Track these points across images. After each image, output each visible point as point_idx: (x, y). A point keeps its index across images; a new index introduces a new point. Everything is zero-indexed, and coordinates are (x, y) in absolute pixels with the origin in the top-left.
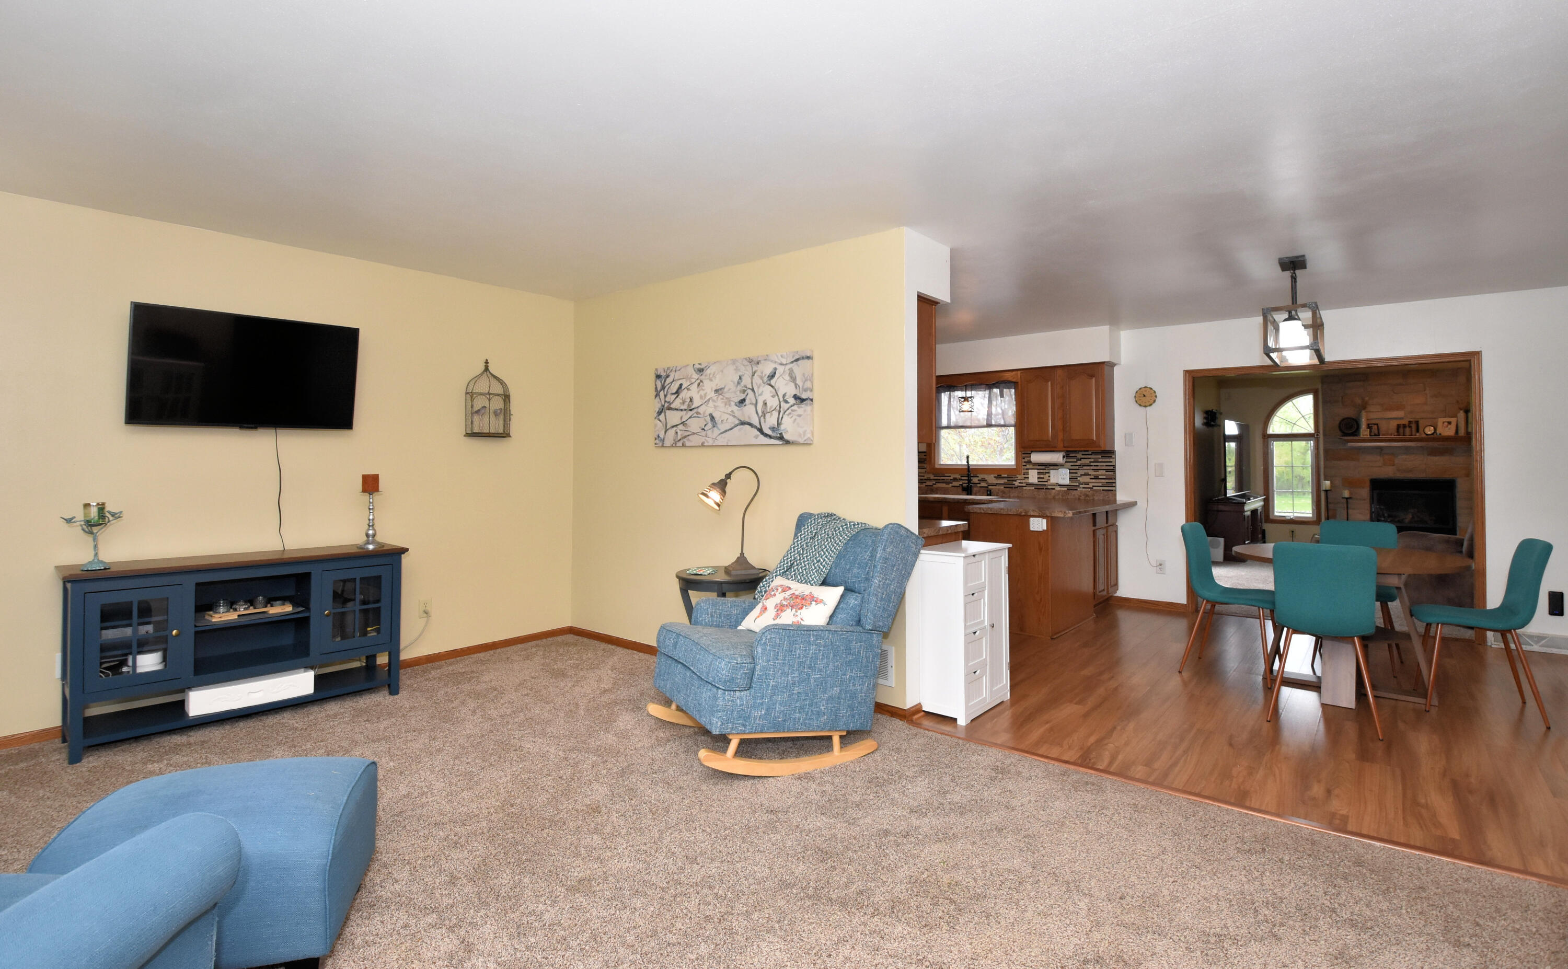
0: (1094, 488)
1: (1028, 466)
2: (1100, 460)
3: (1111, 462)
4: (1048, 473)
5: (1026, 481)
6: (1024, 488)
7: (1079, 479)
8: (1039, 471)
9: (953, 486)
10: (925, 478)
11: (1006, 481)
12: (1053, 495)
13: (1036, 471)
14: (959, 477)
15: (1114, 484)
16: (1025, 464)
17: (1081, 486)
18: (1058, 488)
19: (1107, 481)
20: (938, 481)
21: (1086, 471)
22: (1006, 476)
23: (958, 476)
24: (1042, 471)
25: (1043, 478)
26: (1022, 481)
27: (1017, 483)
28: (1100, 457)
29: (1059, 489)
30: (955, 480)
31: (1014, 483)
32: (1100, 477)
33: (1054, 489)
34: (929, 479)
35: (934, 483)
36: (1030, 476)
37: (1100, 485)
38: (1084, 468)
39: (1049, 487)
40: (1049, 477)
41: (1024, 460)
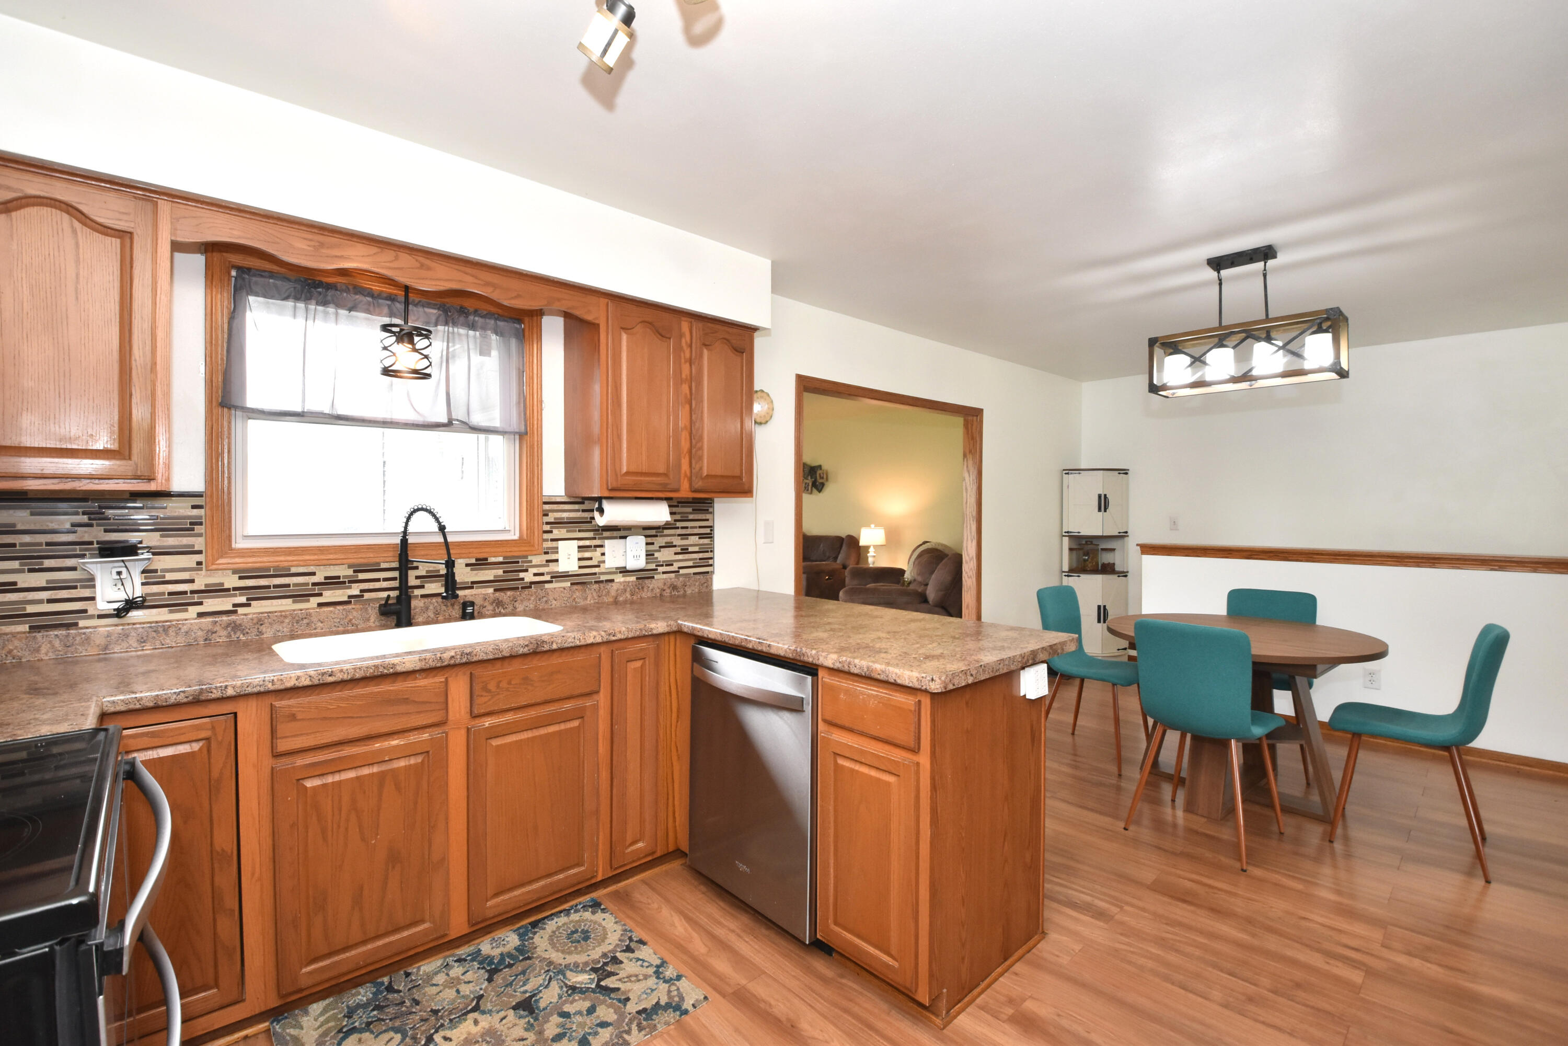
0: (682, 571)
1: (557, 533)
2: (691, 517)
3: (707, 520)
4: (601, 546)
5: (553, 567)
6: (547, 586)
7: (656, 555)
8: (582, 543)
9: (320, 605)
10: (199, 585)
11: (500, 572)
12: (613, 593)
13: (575, 544)
14: (350, 572)
15: (711, 562)
16: (547, 528)
17: (661, 569)
18: (619, 578)
19: (701, 555)
20: (255, 594)
21: (668, 539)
22: (501, 559)
23: (344, 572)
24: (587, 543)
25: (591, 559)
26: (541, 570)
27: (528, 577)
28: (690, 510)
29: (622, 579)
30: (333, 582)
31: (522, 575)
32: (690, 549)
33: (612, 581)
34: (218, 591)
35: (243, 600)
36: (561, 556)
37: (690, 563)
38: (666, 532)
39: (603, 578)
40: (603, 554)
41: (546, 519)
